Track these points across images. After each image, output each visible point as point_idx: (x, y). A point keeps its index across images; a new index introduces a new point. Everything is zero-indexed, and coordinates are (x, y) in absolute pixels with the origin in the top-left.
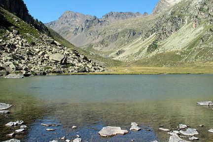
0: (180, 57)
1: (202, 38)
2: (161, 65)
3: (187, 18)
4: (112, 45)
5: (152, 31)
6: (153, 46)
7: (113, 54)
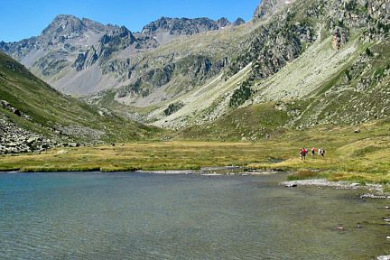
0: (284, 117)
1: (348, 73)
2: (237, 135)
3: (320, 28)
7: (157, 112)
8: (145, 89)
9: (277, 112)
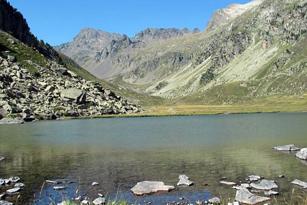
0: (246, 91)
1: (276, 63)
3: (254, 36)
4: (150, 76)
5: (206, 55)
6: (209, 76)
7: (151, 88)
8: (141, 74)
9: (241, 88)
